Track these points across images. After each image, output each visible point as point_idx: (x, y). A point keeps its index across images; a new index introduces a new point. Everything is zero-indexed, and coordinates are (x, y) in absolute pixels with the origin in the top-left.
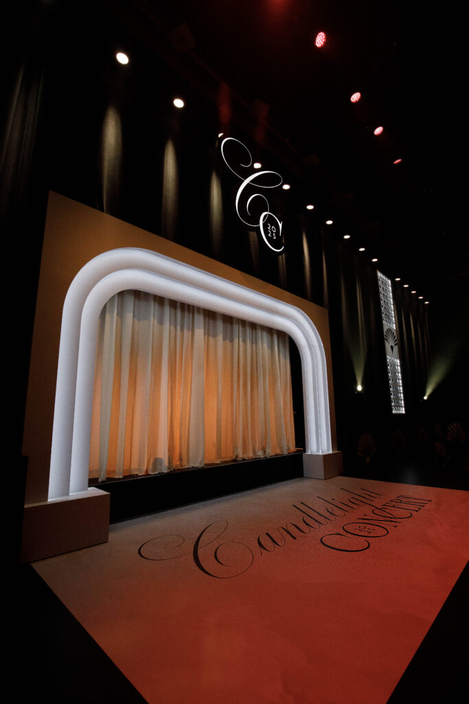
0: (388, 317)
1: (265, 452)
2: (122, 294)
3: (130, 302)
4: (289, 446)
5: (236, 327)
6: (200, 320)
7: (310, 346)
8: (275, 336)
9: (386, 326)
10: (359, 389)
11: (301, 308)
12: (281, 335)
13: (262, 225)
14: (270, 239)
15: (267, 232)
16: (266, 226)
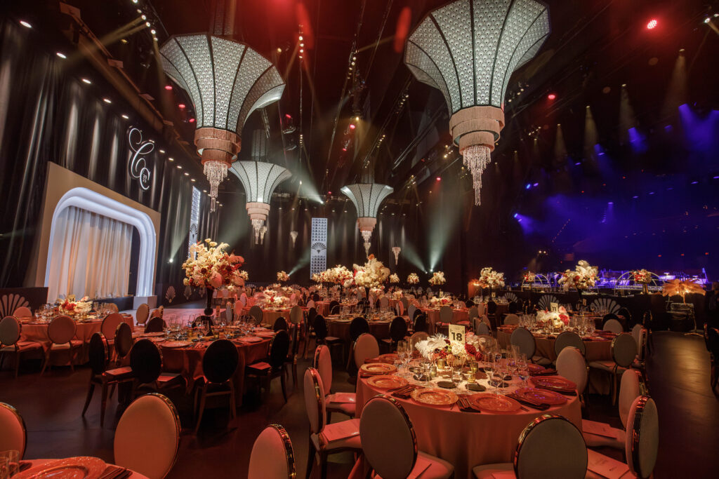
0: (195, 216)
1: (112, 295)
2: (70, 207)
3: (73, 211)
4: (125, 293)
5: (106, 222)
6: (88, 217)
7: (147, 235)
8: (126, 227)
9: (192, 222)
10: (171, 261)
11: (147, 214)
12: (129, 226)
13: (141, 176)
14: (143, 183)
15: (142, 179)
16: (142, 176)
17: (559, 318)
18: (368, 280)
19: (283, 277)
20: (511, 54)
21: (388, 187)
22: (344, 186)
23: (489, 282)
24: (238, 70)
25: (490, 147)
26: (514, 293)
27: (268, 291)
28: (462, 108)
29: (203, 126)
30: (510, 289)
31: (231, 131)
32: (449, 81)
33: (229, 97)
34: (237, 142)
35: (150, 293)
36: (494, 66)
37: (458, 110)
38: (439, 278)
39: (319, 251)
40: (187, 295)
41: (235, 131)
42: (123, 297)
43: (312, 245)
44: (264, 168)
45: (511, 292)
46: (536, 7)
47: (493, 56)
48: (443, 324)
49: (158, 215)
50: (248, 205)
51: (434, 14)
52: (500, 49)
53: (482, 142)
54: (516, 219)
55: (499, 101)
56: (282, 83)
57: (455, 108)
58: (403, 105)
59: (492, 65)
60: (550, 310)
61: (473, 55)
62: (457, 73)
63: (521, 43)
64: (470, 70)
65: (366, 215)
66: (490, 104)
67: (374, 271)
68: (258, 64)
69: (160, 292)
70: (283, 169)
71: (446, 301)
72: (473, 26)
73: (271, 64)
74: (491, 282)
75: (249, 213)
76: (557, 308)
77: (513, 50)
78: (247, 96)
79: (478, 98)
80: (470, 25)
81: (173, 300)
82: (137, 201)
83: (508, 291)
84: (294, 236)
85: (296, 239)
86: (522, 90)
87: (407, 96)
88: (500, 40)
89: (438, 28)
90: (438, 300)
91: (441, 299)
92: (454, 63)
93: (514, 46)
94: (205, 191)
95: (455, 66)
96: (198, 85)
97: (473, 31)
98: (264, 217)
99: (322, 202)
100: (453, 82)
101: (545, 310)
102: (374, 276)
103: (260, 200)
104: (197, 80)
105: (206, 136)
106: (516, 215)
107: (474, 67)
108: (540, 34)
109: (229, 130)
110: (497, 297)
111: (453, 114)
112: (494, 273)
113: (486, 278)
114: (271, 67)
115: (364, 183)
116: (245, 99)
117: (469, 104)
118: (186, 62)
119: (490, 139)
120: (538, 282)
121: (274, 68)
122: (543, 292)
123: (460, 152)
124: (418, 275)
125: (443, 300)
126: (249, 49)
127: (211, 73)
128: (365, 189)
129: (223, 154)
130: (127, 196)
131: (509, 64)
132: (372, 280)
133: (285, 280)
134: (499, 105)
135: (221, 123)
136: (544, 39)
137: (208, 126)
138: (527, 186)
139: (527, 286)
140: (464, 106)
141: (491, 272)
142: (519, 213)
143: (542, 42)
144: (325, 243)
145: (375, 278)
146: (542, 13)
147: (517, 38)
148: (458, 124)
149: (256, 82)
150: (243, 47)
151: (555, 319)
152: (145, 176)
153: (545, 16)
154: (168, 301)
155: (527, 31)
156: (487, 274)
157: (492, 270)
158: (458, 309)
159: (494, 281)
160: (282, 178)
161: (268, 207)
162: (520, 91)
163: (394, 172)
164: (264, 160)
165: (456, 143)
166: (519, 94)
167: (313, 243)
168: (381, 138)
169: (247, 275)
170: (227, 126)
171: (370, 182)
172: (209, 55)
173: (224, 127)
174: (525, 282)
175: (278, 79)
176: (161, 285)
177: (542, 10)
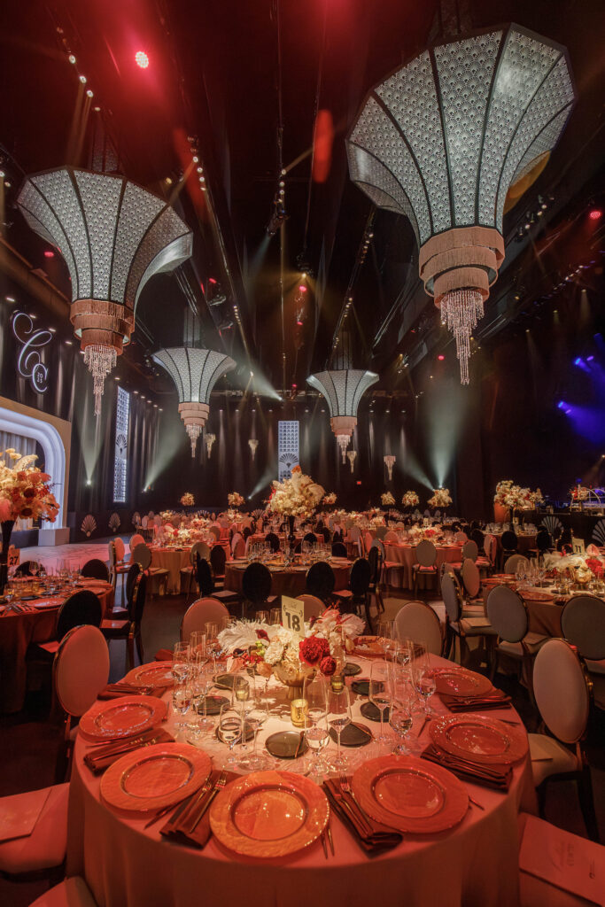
0: (122, 425)
7: (54, 450)
8: (26, 441)
9: (118, 432)
10: (89, 482)
11: (52, 424)
12: (30, 440)
13: (33, 375)
14: (38, 384)
15: (36, 379)
16: (36, 374)
17: (584, 565)
18: (289, 503)
19: (236, 500)
20: (508, 140)
21: (369, 373)
22: (310, 374)
23: (508, 502)
24: (118, 217)
25: (484, 292)
26: (556, 516)
27: (197, 520)
28: (433, 234)
29: (79, 299)
30: (552, 511)
31: (116, 302)
32: (413, 197)
33: (111, 255)
34: (126, 317)
35: (59, 525)
36: (480, 163)
37: (428, 240)
38: (441, 497)
39: (289, 465)
40: (114, 526)
41: (122, 301)
42: (25, 529)
43: (280, 457)
44: (198, 356)
45: (552, 516)
46: (544, 53)
47: (478, 146)
48: (422, 568)
49: (68, 425)
50: (181, 407)
51: (379, 91)
52: (488, 133)
53: (468, 284)
54: (563, 411)
55: (492, 217)
56: (187, 231)
57: (424, 236)
58: (368, 250)
59: (476, 160)
60: (570, 550)
61: (445, 148)
62: (423, 180)
63: (525, 120)
64: (442, 174)
65: (341, 412)
66: (477, 223)
67: (297, 490)
68: (146, 205)
69: (74, 525)
70: (223, 356)
71: (433, 532)
72: (440, 100)
73: (164, 204)
74: (511, 503)
75: (182, 417)
76: (583, 548)
77: (511, 133)
78: (136, 252)
79: (457, 216)
80: (435, 99)
81: (92, 534)
82: (36, 407)
83: (550, 515)
84: (253, 445)
85: (257, 449)
86: (544, 207)
87: (371, 236)
88: (486, 117)
89: (388, 112)
90: (420, 530)
91: (425, 529)
92: (417, 165)
93: (512, 127)
94: (136, 392)
95: (419, 172)
96: (69, 243)
97: (441, 109)
98: (203, 422)
99: (280, 399)
100: (419, 197)
101: (559, 550)
102: (297, 498)
103: (196, 399)
104: (66, 236)
105: (84, 311)
106: (561, 405)
107: (447, 168)
108: (559, 103)
109: (113, 301)
110: (520, 523)
111: (421, 246)
112: (515, 489)
113: (504, 496)
114: (164, 209)
115: (337, 370)
116: (134, 257)
117: (444, 227)
118: (50, 212)
119: (484, 280)
120: (594, 500)
121: (170, 208)
122: (600, 514)
123: (436, 305)
124: (417, 494)
125: (427, 532)
126: (129, 184)
127: (81, 223)
128: (338, 377)
129: (107, 335)
130: (20, 402)
131: (506, 156)
132: (295, 504)
133: (238, 504)
134: (492, 224)
135: (101, 291)
136: (566, 112)
137: (85, 298)
138: (576, 360)
139: (576, 506)
140: (436, 230)
141: (511, 487)
142: (566, 401)
143: (564, 118)
144: (296, 454)
145: (299, 501)
146: (555, 64)
147: (517, 113)
148: (430, 260)
149: (147, 231)
150: (120, 182)
151: (577, 568)
152: (40, 375)
153: (563, 69)
154: (85, 534)
155: (532, 100)
156: (505, 491)
157: (512, 485)
158: (450, 544)
159: (516, 501)
160: (224, 368)
161: (207, 408)
162: (541, 210)
163: (375, 351)
164: (198, 345)
165: (430, 291)
166: (540, 214)
167: (281, 454)
168: (347, 304)
169: (192, 498)
170: (110, 295)
171: (346, 366)
172: (75, 199)
173: (106, 297)
174: (575, 501)
175: (180, 226)
176: (74, 514)
177: (555, 58)
